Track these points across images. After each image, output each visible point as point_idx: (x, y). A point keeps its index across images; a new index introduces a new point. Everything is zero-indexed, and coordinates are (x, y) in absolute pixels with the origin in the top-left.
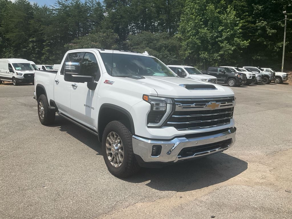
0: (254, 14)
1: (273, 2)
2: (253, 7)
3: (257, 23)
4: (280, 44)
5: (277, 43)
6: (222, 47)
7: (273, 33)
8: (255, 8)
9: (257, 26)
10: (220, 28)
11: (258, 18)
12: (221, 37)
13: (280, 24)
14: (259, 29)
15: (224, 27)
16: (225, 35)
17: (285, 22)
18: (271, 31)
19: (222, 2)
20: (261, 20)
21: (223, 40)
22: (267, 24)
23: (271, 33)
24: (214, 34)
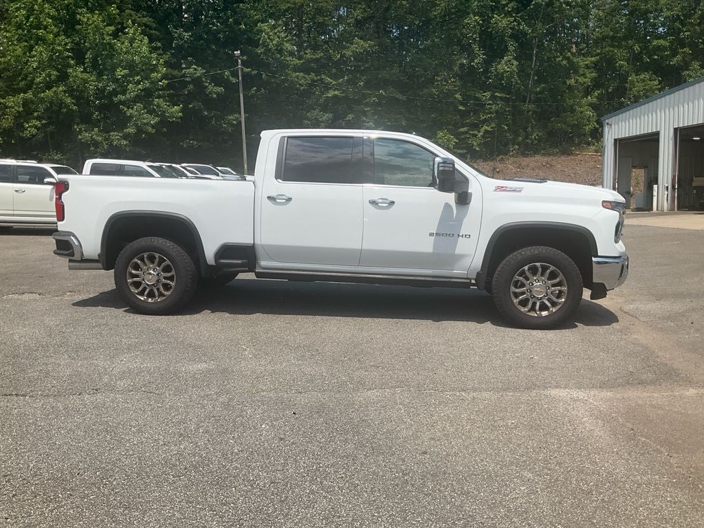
0: (173, 49)
1: (211, 28)
2: (170, 33)
3: (184, 68)
4: (232, 117)
5: (227, 115)
6: (131, 116)
7: (218, 94)
8: (176, 35)
9: (184, 76)
10: (120, 72)
11: (185, 58)
12: (124, 92)
13: (228, 76)
14: (189, 83)
15: (126, 71)
16: (133, 90)
17: (240, 74)
18: (215, 90)
19: (112, 11)
20: (191, 63)
21: (128, 100)
22: (205, 73)
23: (215, 93)
24: (107, 86)
